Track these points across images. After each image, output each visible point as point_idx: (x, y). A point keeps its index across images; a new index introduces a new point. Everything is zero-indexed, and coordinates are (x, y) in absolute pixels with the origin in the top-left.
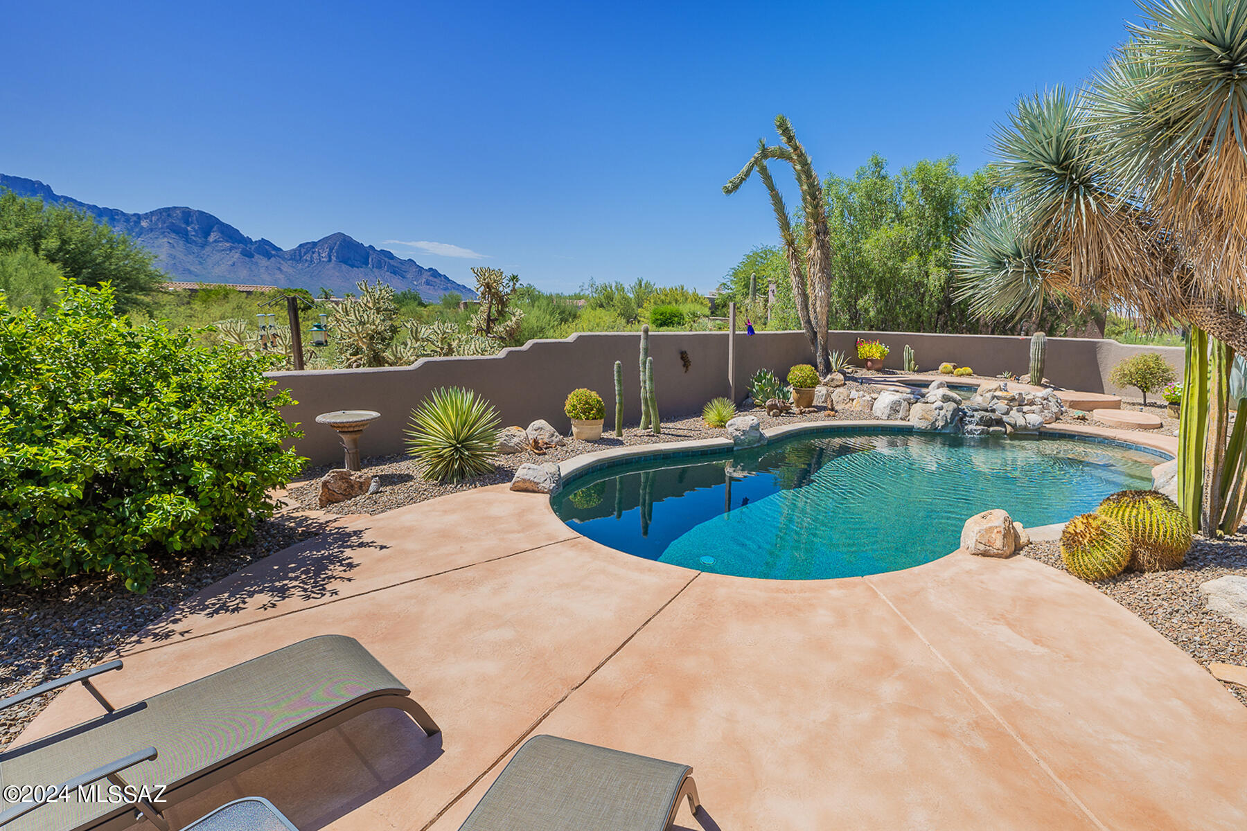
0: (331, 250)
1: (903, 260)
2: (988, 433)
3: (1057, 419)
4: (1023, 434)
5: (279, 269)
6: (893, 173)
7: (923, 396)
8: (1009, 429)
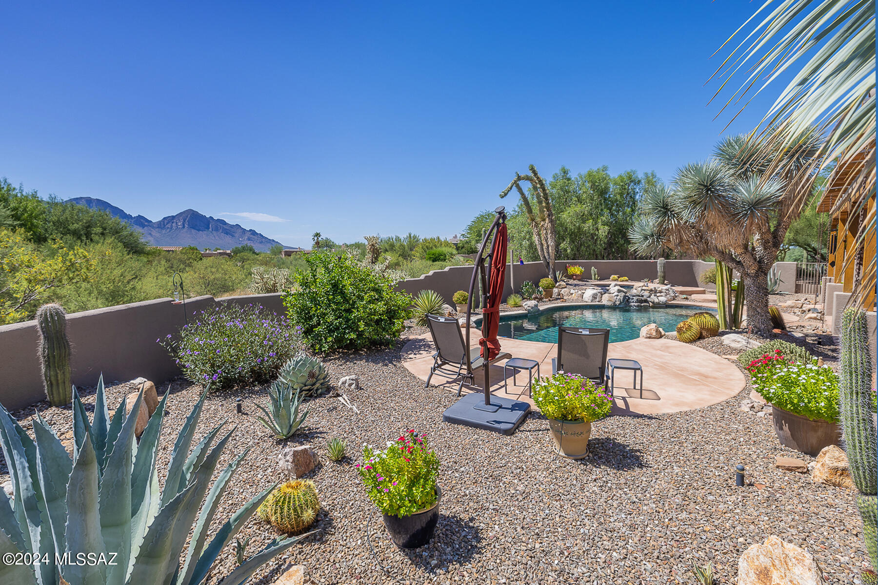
0: (184, 220)
1: (584, 222)
2: (641, 306)
3: (674, 299)
4: (657, 306)
5: (150, 234)
6: (573, 175)
7: (608, 290)
8: (651, 304)
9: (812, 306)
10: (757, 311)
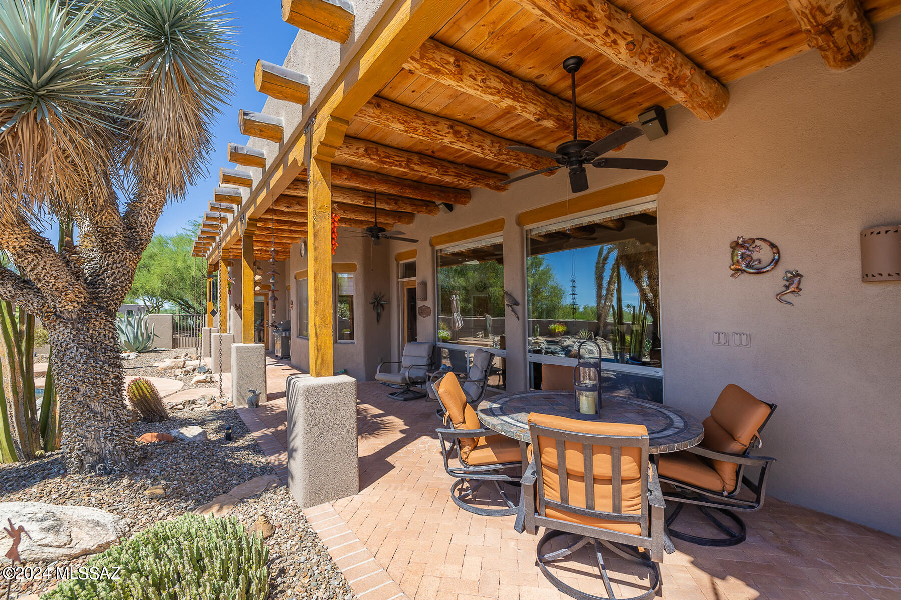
9: (195, 363)
10: (91, 411)
